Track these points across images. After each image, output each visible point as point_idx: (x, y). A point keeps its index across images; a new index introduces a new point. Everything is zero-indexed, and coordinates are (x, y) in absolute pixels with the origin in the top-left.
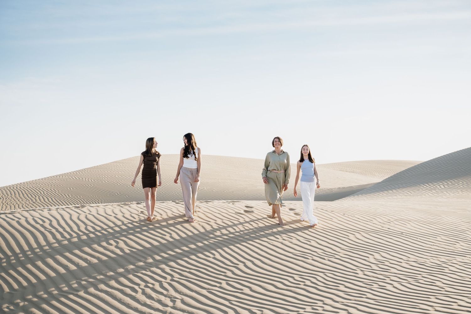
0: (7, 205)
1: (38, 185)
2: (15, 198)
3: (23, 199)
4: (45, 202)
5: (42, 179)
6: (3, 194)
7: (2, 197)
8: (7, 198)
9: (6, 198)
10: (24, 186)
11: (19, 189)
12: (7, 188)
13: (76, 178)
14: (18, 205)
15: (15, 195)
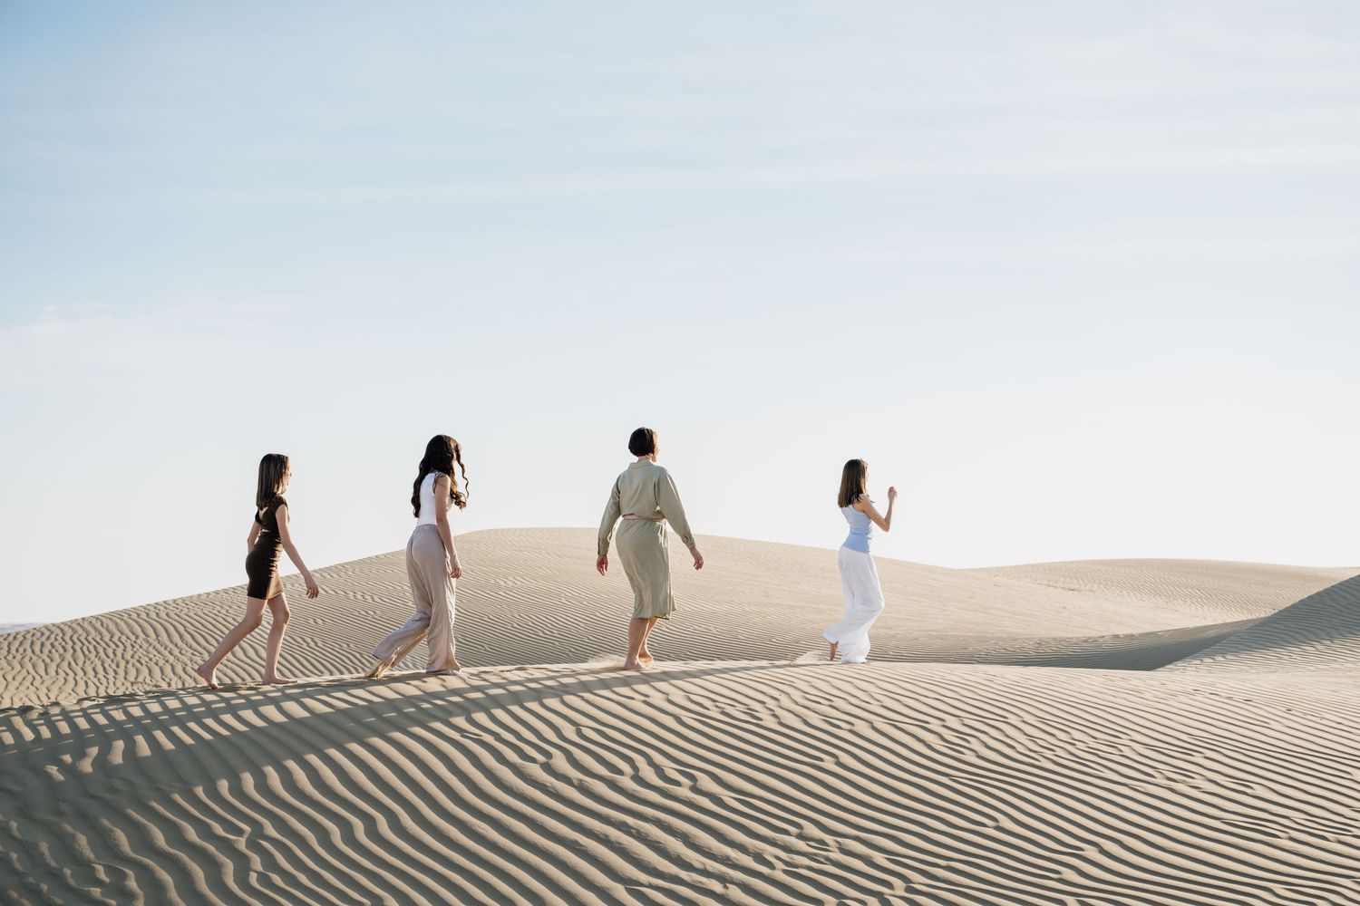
0: (139, 665)
1: (219, 608)
2: (158, 646)
3: (181, 650)
4: (249, 658)
5: (225, 591)
6: (122, 633)
7: (119, 640)
8: (137, 646)
9: (133, 646)
10: (177, 611)
11: (166, 617)
12: (129, 615)
13: (326, 592)
14: (172, 665)
15: (157, 636)
